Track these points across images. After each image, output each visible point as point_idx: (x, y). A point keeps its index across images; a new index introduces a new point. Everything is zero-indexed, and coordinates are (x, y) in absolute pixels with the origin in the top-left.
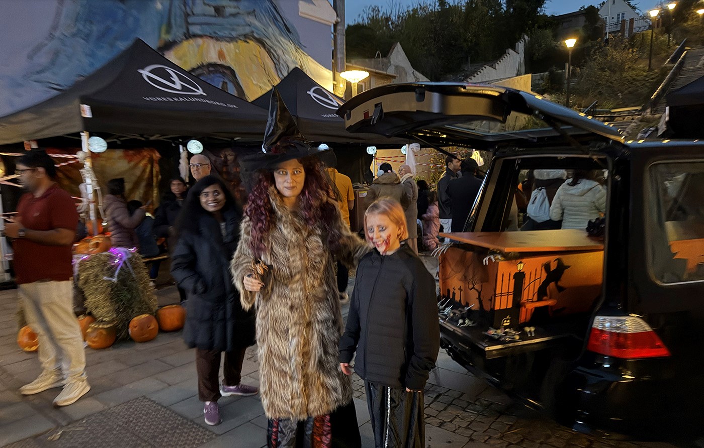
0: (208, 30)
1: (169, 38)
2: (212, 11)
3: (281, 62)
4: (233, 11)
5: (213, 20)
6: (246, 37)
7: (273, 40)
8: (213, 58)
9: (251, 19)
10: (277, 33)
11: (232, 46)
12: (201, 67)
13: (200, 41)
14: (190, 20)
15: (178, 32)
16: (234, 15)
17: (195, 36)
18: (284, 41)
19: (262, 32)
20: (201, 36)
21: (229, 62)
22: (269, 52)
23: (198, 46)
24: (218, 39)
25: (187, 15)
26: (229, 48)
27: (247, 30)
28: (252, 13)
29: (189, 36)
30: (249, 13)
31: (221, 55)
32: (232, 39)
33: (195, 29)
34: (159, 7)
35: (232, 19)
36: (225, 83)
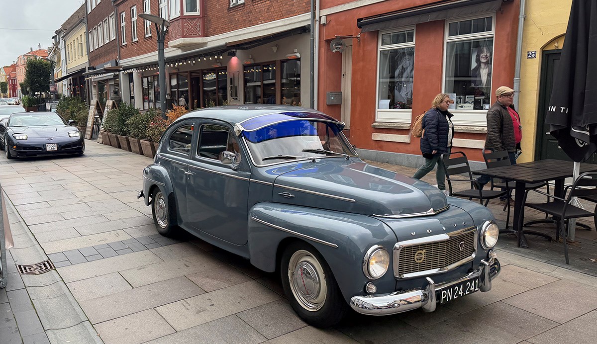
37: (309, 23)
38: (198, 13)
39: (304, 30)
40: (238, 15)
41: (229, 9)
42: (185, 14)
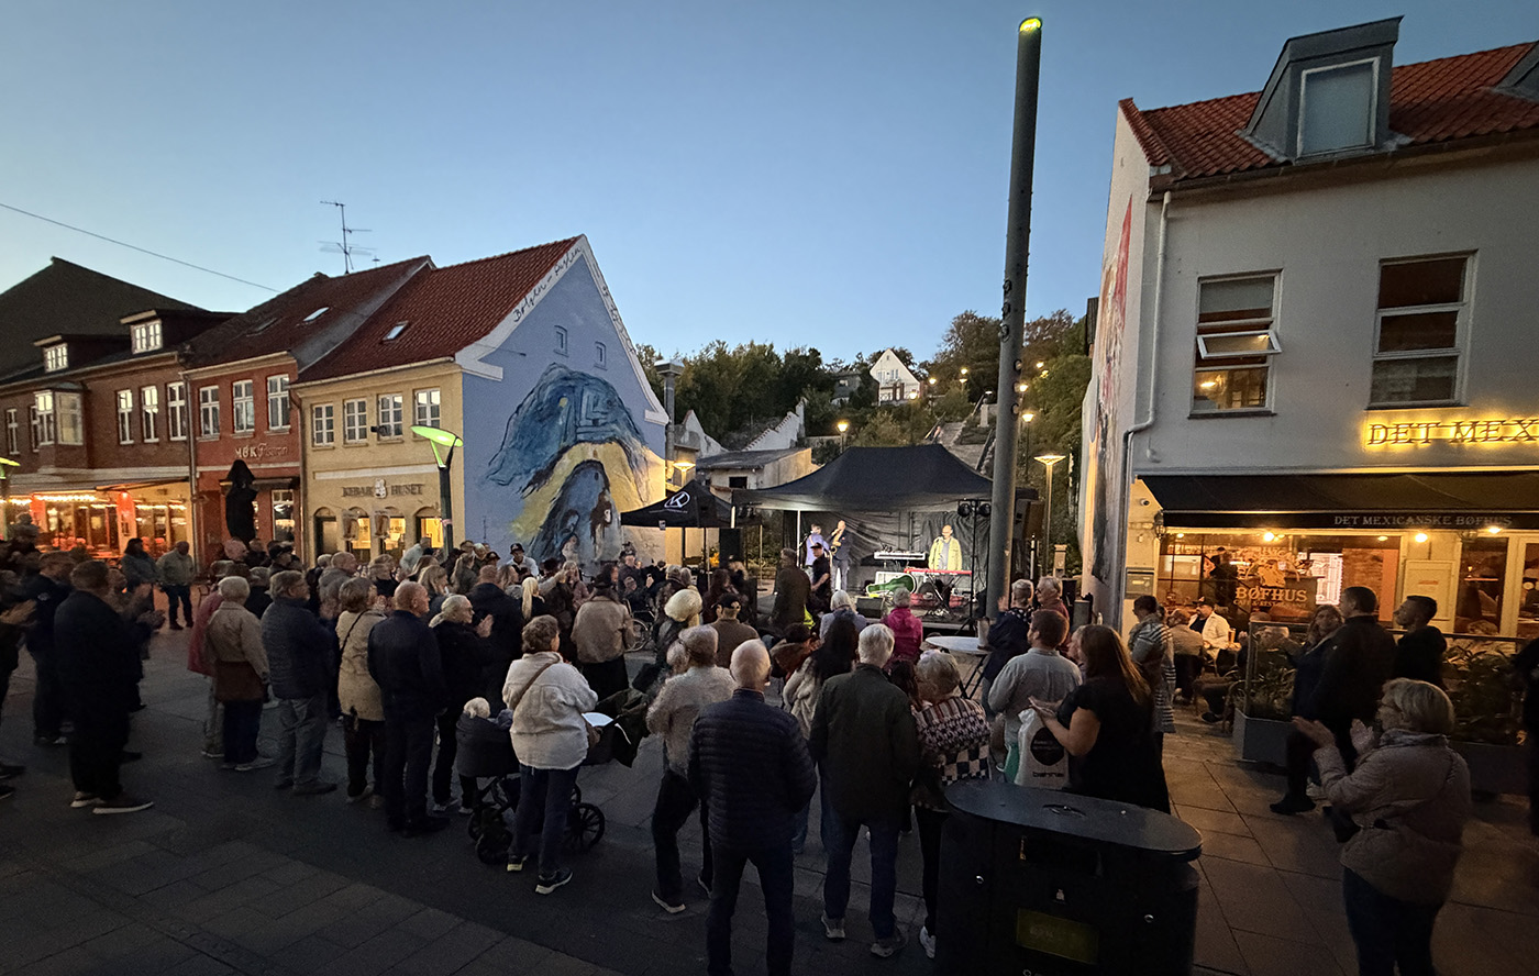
0: (588, 436)
1: (565, 444)
2: (590, 422)
3: (632, 455)
4: (603, 421)
5: (589, 429)
6: (611, 440)
7: (628, 441)
8: (590, 456)
9: (614, 426)
10: (630, 434)
11: (602, 446)
12: (583, 463)
13: (583, 444)
14: (579, 430)
15: (570, 440)
16: (604, 424)
17: (581, 441)
18: (634, 440)
19: (621, 435)
20: (583, 441)
21: (600, 458)
22: (624, 450)
23: (582, 449)
24: (593, 442)
25: (577, 427)
26: (600, 448)
27: (611, 434)
28: (615, 422)
29: (577, 442)
30: (613, 422)
31: (595, 454)
32: (602, 442)
33: (581, 437)
34: (561, 423)
35: (603, 428)
36: (597, 474)
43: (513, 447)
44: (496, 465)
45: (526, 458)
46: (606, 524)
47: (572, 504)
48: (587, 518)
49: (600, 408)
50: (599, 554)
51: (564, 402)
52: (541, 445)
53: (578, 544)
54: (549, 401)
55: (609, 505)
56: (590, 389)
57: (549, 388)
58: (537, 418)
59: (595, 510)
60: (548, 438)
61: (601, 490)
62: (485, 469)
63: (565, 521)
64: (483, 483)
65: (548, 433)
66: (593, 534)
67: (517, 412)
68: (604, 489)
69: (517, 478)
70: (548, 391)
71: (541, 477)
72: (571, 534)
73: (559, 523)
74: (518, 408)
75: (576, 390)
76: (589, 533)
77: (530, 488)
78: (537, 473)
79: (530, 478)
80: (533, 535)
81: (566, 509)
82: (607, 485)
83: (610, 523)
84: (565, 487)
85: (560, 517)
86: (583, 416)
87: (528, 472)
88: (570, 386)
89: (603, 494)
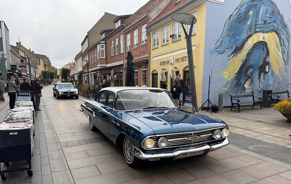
0: (261, 29)
1: (249, 33)
2: (263, 22)
3: (282, 38)
4: (269, 21)
5: (262, 26)
6: (272, 31)
7: (280, 31)
8: (261, 39)
9: (274, 24)
10: (282, 28)
11: (267, 34)
12: (257, 42)
13: (258, 33)
14: (257, 27)
15: (252, 31)
16: (269, 23)
18: (284, 30)
19: (277, 28)
21: (266, 40)
22: (278, 36)
23: (258, 35)
24: (263, 32)
25: (256, 25)
27: (273, 28)
28: (275, 22)
29: (256, 32)
31: (264, 38)
32: (267, 32)
33: (258, 30)
34: (249, 23)
35: (269, 25)
36: (264, 48)
37: (123, 63)
38: (104, 58)
39: (122, 65)
40: (113, 59)
41: (111, 57)
42: (101, 58)
43: (226, 35)
44: (218, 44)
45: (232, 41)
46: (266, 73)
47: (251, 63)
48: (257, 70)
49: (268, 15)
50: (261, 87)
51: (251, 13)
52: (239, 34)
53: (252, 82)
54: (244, 12)
55: (268, 63)
56: (264, 5)
57: (245, 6)
58: (238, 21)
59: (261, 66)
60: (242, 31)
61: (265, 56)
62: (213, 46)
63: (247, 71)
64: (212, 53)
65: (242, 28)
66: (259, 77)
67: (229, 18)
68: (266, 55)
69: (227, 50)
70: (244, 8)
71: (238, 50)
72: (249, 77)
73: (244, 72)
74: (230, 17)
75: (257, 6)
76: (257, 77)
77: (232, 55)
78: (236, 48)
79: (233, 50)
80: (232, 77)
81: (248, 65)
82: (268, 53)
83: (268, 72)
84: (249, 55)
85: (245, 68)
86: (260, 19)
87: (232, 48)
88: (255, 5)
89: (266, 58)
